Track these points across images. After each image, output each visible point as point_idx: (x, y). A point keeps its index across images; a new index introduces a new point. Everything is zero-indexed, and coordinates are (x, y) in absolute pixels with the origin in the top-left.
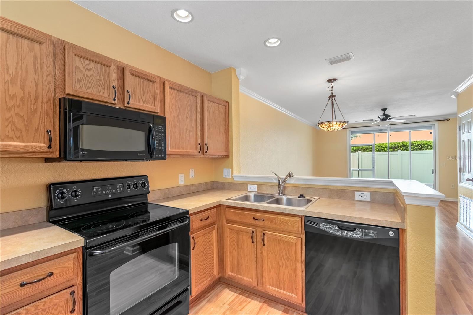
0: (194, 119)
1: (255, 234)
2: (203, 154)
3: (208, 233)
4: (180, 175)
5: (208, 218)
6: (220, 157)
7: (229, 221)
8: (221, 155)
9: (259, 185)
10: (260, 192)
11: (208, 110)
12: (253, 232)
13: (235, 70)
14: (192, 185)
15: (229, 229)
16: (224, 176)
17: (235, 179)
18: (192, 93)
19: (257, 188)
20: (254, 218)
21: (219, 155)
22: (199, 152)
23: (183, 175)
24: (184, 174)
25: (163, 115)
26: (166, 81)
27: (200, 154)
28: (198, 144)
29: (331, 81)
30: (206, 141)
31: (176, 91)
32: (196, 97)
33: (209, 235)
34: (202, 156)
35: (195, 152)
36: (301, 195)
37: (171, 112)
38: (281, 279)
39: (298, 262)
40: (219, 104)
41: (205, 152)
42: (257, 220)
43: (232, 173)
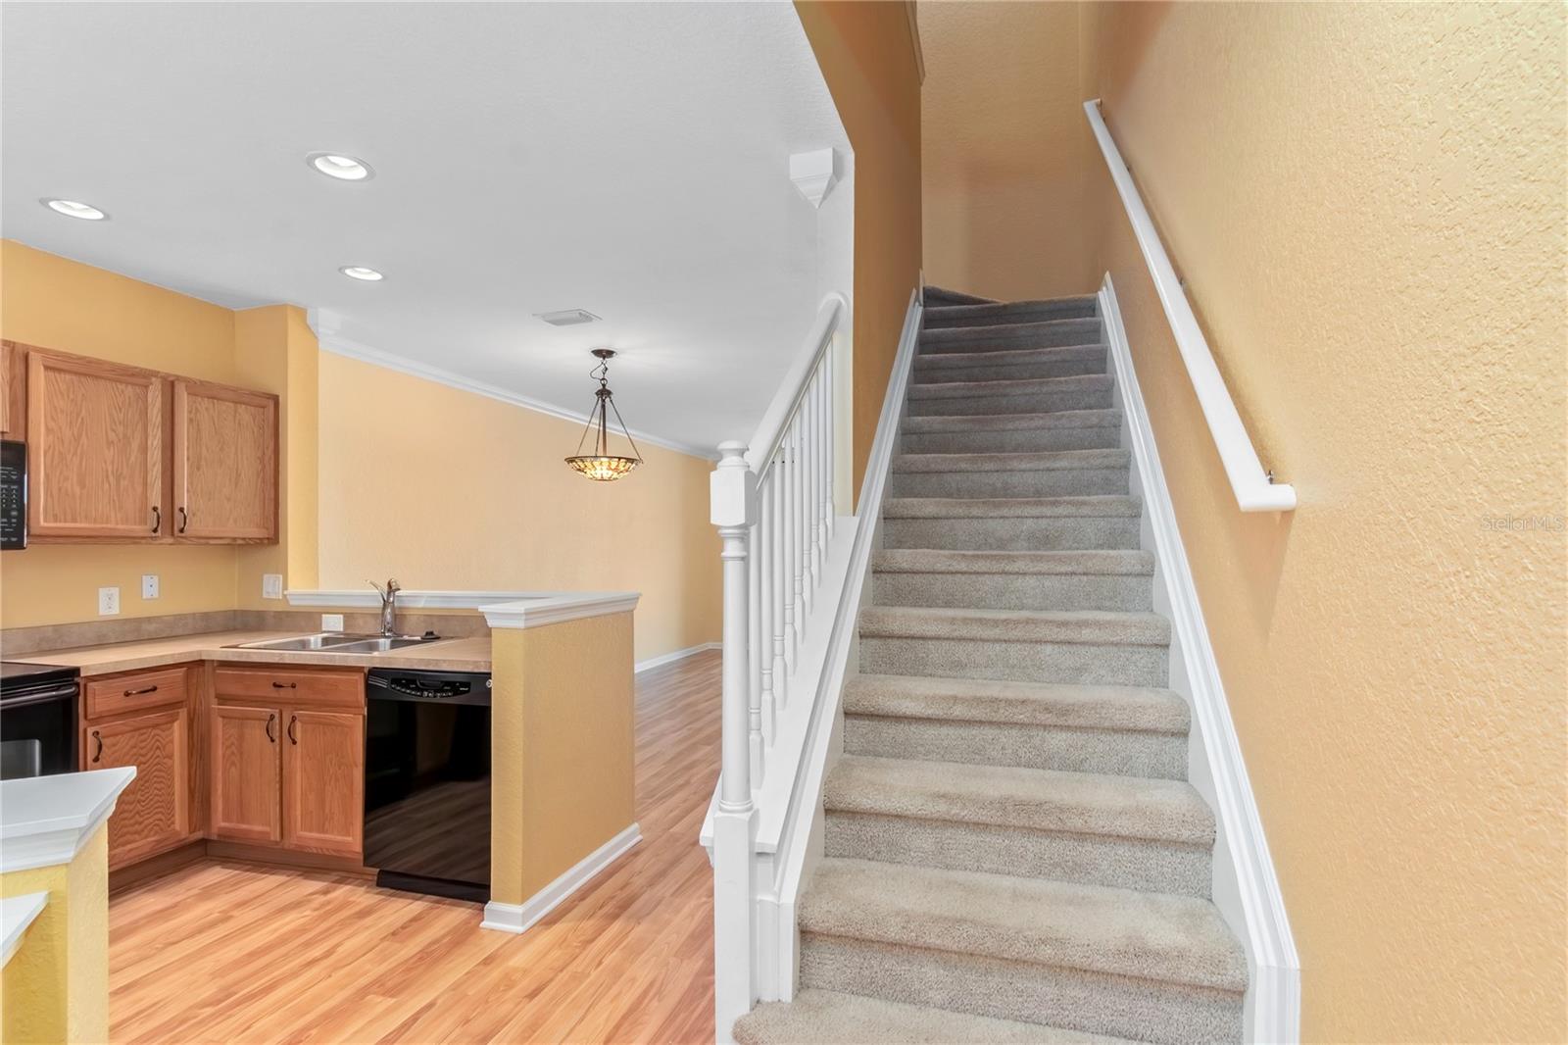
0: (135, 445)
1: (277, 720)
2: (173, 535)
3: (156, 726)
4: (103, 592)
5: (154, 689)
6: (240, 542)
7: (223, 699)
8: (244, 539)
9: (349, 616)
10: (349, 632)
11: (191, 420)
12: (272, 717)
13: (301, 313)
14: (149, 620)
15: (220, 719)
16: (265, 596)
17: (292, 603)
18: (134, 377)
19: (345, 622)
20: (275, 685)
21: (235, 539)
22: (155, 531)
23: (115, 591)
24: (117, 589)
25: (21, 439)
26: (32, 353)
27: (159, 533)
28: (150, 509)
29: (604, 354)
30: (184, 500)
31: (68, 377)
32: (147, 387)
33: (157, 731)
34: (171, 540)
35: (140, 529)
36: (427, 634)
37: (48, 430)
38: (327, 811)
39: (356, 766)
40: (236, 403)
41: (176, 529)
42: (281, 686)
43: (285, 587)
